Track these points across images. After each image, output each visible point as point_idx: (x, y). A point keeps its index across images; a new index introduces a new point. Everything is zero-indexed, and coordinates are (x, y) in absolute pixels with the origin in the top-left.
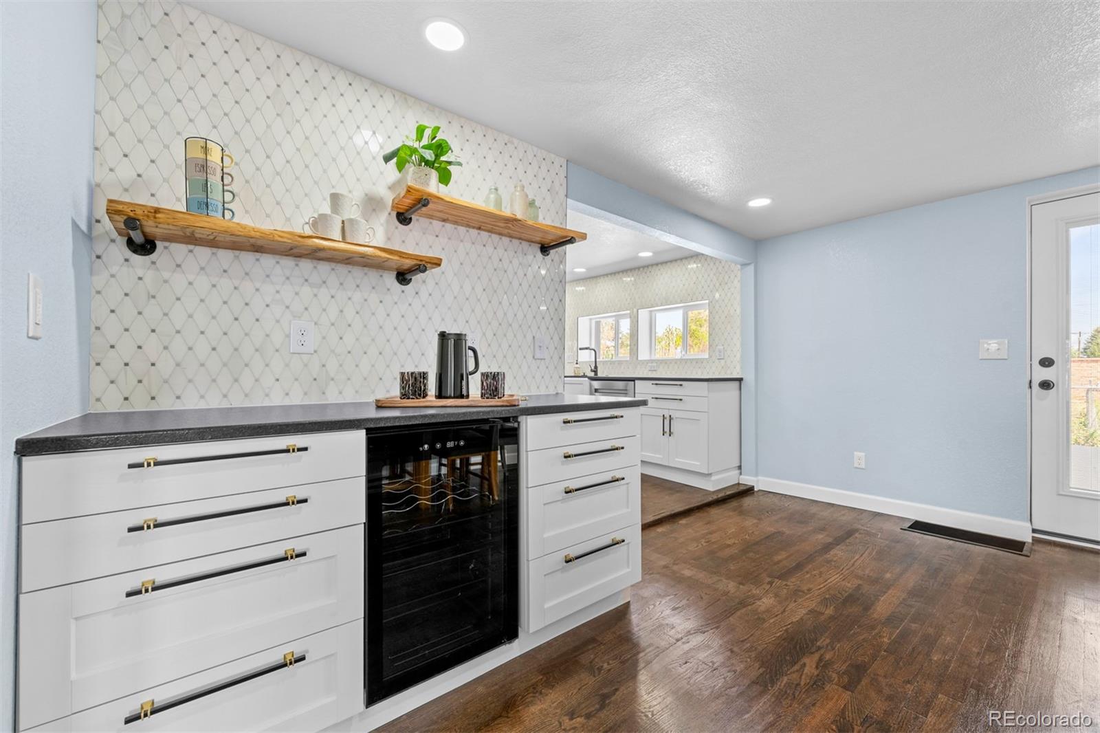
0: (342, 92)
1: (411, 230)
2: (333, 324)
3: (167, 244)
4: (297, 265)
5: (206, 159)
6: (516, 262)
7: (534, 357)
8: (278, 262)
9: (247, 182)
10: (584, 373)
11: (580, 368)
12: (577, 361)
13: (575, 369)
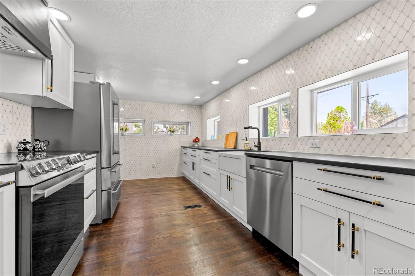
10: (251, 148)
11: (248, 144)
12: (246, 138)
13: (245, 144)
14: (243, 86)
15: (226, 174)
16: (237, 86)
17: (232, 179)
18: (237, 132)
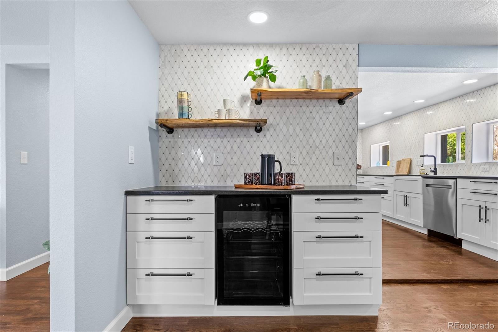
0: (231, 54)
1: (262, 107)
2: (229, 153)
3: (176, 129)
4: (215, 130)
5: (182, 98)
6: (321, 112)
7: (333, 164)
8: (209, 130)
9: (199, 101)
10: (427, 173)
11: (424, 169)
12: (422, 164)
13: (421, 170)
14: (419, 115)
15: (403, 194)
16: (412, 114)
17: (409, 197)
18: (411, 159)
